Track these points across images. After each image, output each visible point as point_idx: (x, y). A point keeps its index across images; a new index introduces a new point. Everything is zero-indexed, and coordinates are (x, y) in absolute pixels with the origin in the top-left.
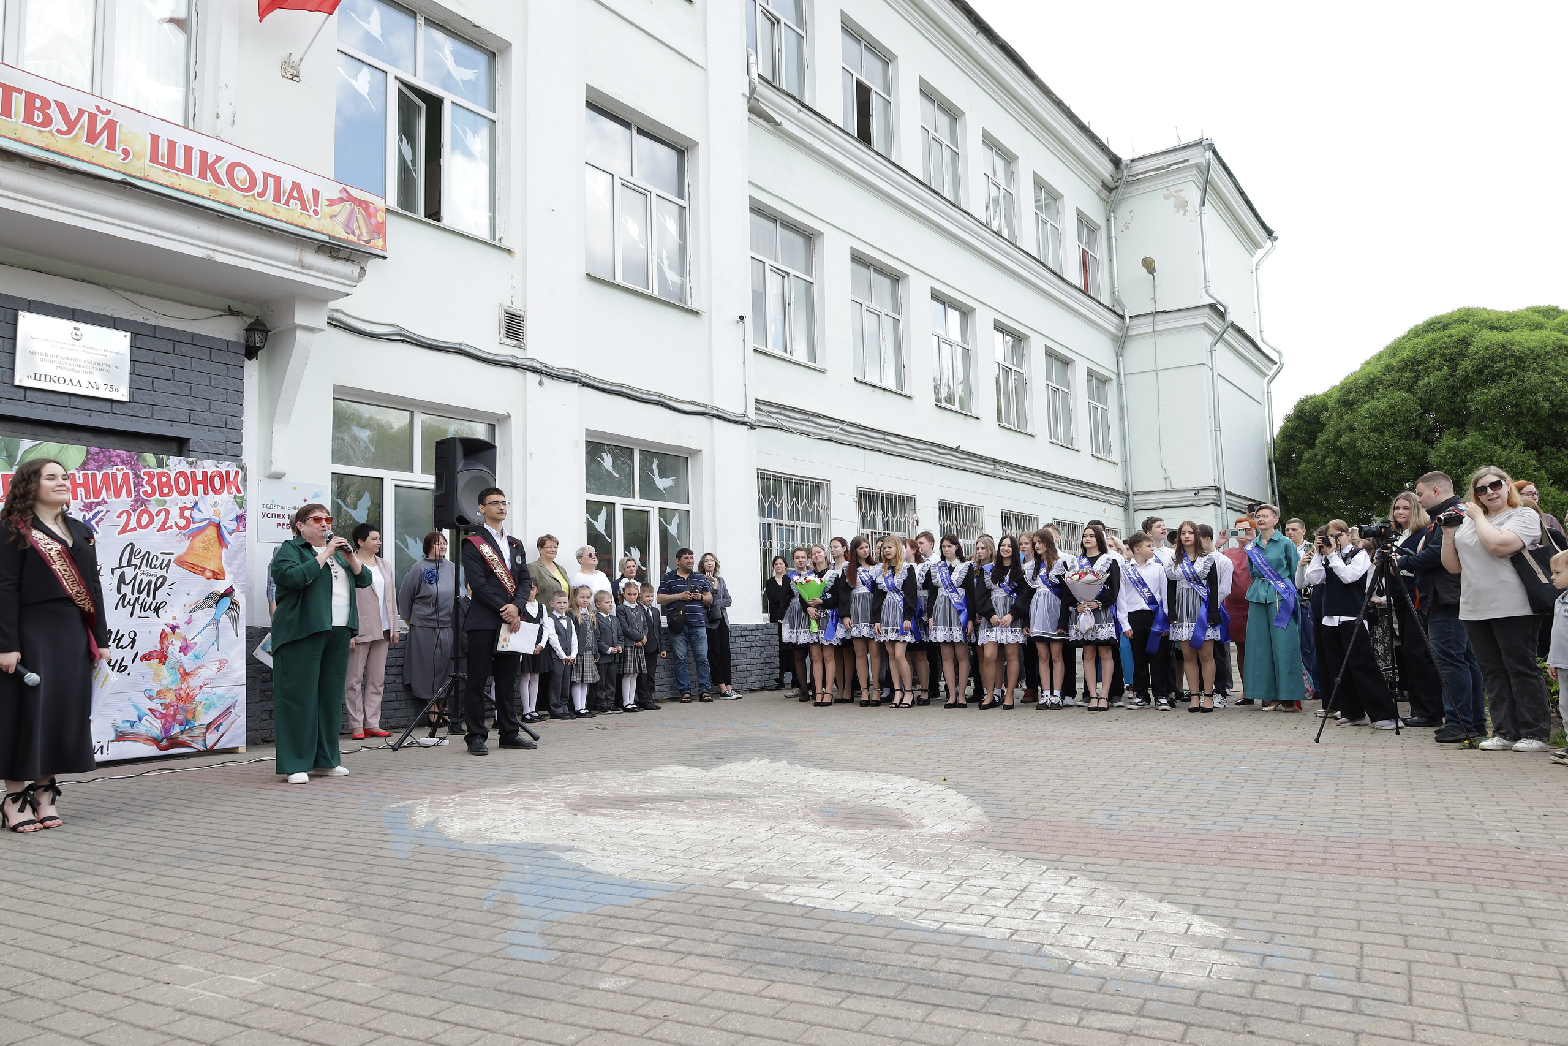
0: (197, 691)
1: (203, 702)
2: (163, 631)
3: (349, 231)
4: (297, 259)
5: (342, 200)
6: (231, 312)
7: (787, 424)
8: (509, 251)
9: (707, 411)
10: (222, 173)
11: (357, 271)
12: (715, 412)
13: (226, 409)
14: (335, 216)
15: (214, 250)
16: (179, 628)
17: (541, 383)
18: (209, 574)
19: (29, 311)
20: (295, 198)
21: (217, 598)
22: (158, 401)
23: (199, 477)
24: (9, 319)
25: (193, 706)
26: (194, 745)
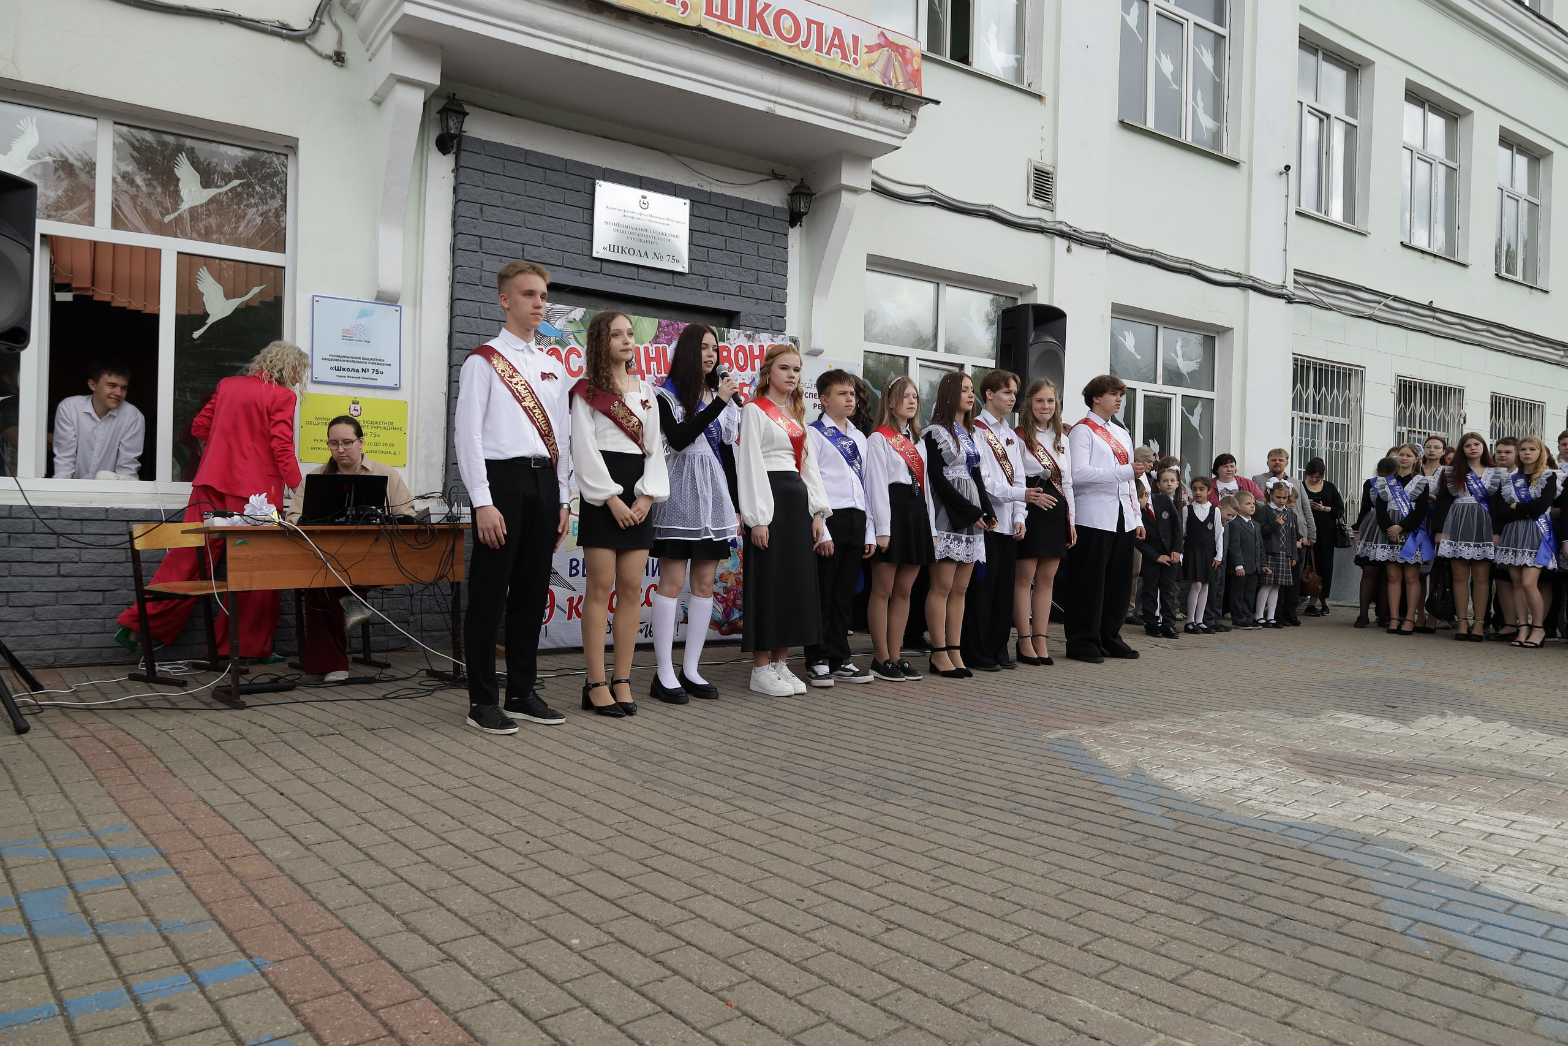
3: (886, 81)
4: (852, 109)
5: (880, 46)
6: (775, 176)
7: (1326, 300)
8: (1039, 97)
9: (1242, 282)
10: (770, 22)
11: (908, 120)
12: (1250, 282)
13: (772, 280)
14: (873, 64)
15: (775, 102)
17: (1069, 250)
19: (604, 180)
20: (836, 46)
22: (712, 272)
23: (757, 352)
24: (588, 188)
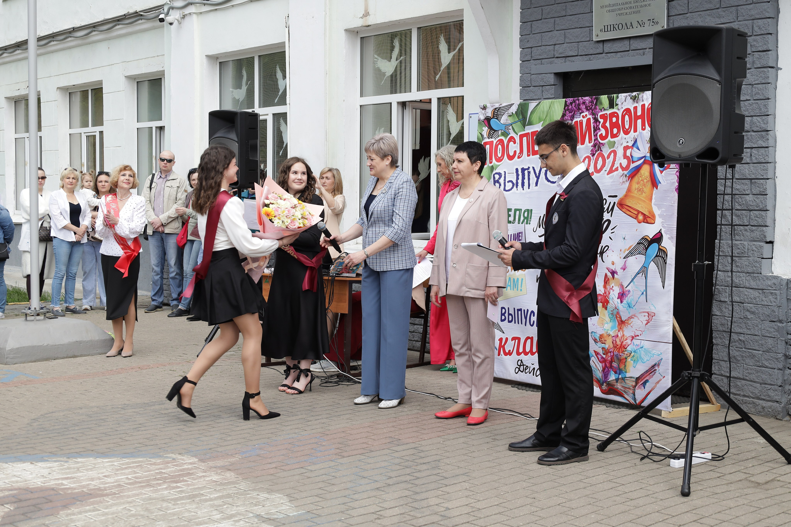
0: (629, 341)
1: (632, 354)
2: (606, 275)
16: (617, 273)
18: (641, 217)
21: (646, 244)
23: (639, 113)
25: (625, 356)
26: (626, 396)
